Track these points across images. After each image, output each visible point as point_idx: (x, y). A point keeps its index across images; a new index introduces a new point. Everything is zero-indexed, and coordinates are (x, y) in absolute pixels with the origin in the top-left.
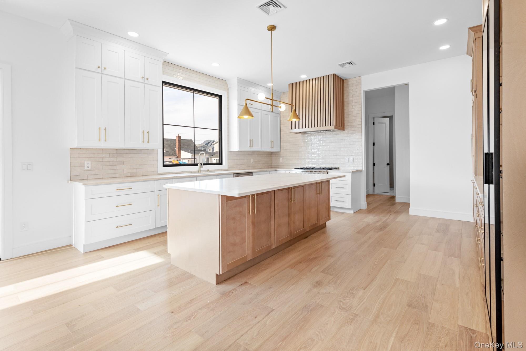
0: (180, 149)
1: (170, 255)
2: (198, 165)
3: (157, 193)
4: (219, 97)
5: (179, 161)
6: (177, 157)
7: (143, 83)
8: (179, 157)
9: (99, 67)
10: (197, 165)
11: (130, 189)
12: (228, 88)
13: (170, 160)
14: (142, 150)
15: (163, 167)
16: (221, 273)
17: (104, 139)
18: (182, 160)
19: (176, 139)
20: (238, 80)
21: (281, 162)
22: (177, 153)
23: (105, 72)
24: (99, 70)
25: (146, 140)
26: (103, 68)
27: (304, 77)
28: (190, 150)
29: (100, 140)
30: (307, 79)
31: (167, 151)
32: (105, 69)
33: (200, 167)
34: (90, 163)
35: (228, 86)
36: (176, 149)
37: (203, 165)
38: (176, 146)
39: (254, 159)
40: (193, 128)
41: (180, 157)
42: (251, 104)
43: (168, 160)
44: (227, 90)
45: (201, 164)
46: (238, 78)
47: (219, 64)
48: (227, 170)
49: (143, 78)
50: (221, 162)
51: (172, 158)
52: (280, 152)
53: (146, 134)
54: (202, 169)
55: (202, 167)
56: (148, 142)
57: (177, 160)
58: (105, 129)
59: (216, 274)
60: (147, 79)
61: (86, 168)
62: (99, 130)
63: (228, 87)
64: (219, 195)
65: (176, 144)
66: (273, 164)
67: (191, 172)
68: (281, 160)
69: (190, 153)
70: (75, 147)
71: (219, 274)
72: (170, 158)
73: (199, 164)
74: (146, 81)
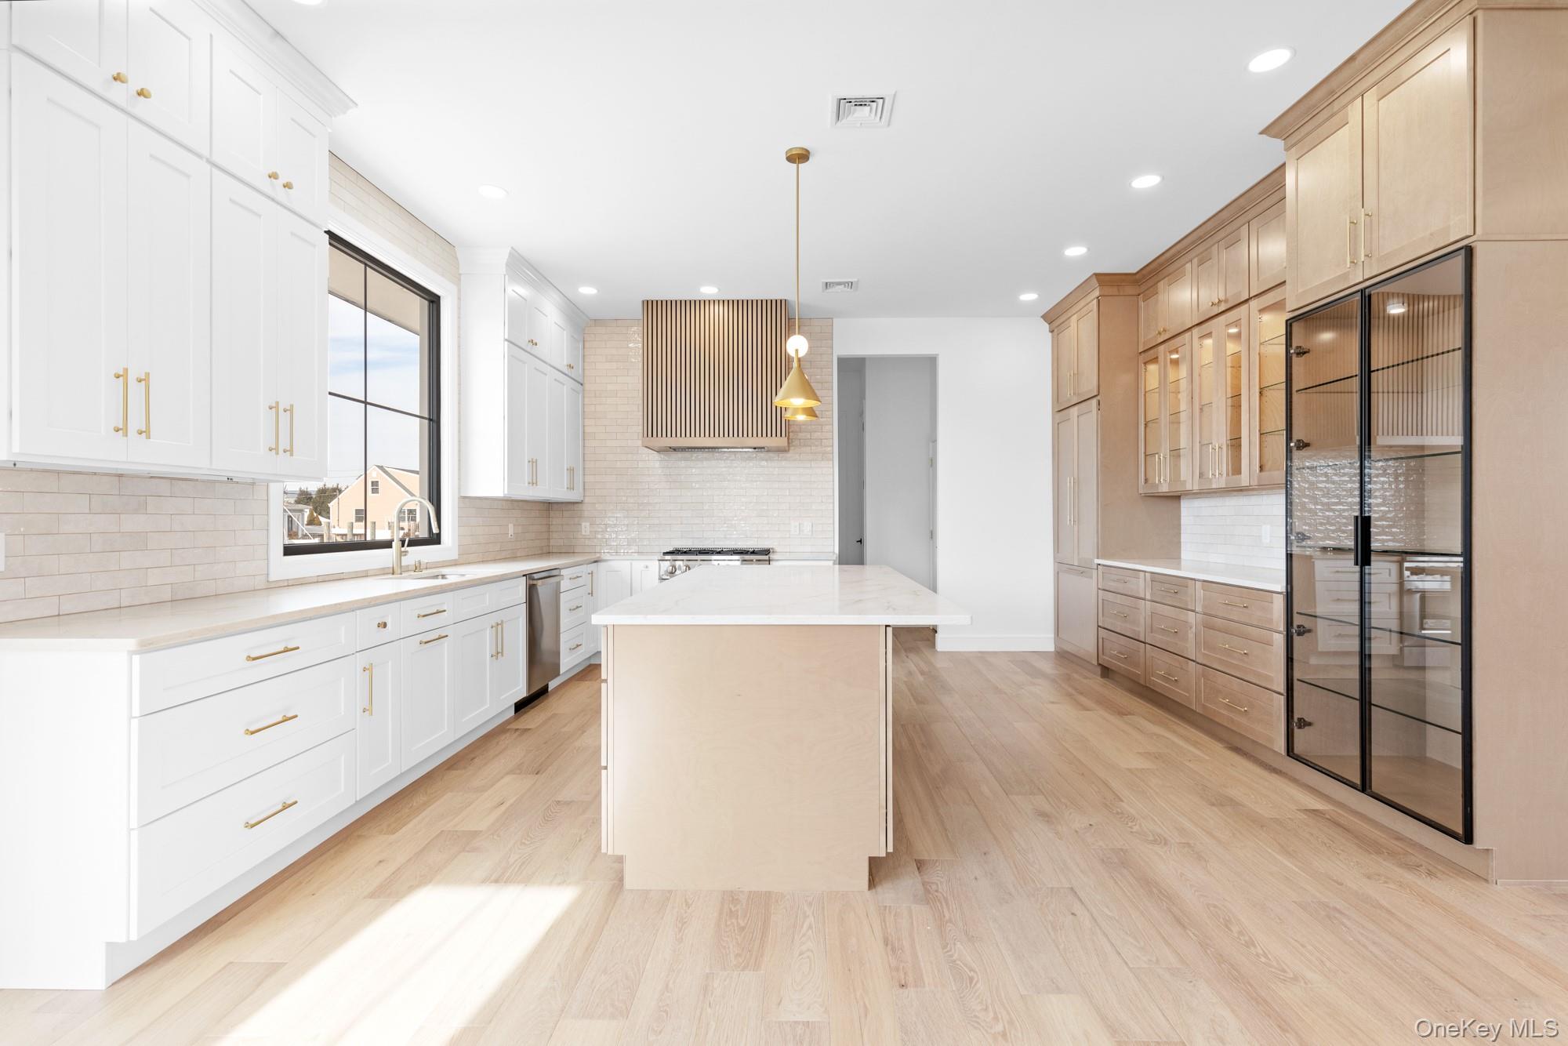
2: (391, 547)
4: (433, 303)
7: (271, 198)
9: (118, 78)
12: (460, 274)
14: (214, 482)
15: (285, 554)
21: (584, 533)
24: (118, 93)
25: (282, 443)
26: (133, 90)
27: (709, 291)
29: (120, 432)
30: (716, 298)
32: (142, 93)
33: (402, 554)
35: (458, 268)
37: (408, 546)
39: (514, 525)
40: (363, 405)
44: (456, 278)
45: (402, 543)
46: (512, 248)
47: (505, 191)
48: (455, 563)
49: (274, 176)
50: (432, 536)
52: (581, 502)
53: (283, 417)
54: (408, 559)
55: (408, 551)
56: (288, 451)
58: (142, 381)
60: (285, 185)
63: (461, 272)
66: (552, 542)
68: (586, 528)
73: (394, 544)
74: (281, 194)
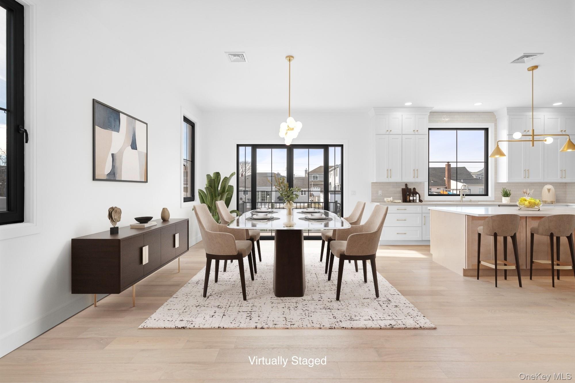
0: (450, 178)
1: (432, 255)
3: (424, 215)
4: (485, 130)
5: (449, 192)
6: (446, 188)
7: (414, 134)
8: (448, 187)
9: (387, 131)
10: (459, 195)
11: (405, 209)
12: (496, 120)
13: (438, 191)
14: (413, 183)
15: (429, 196)
16: (467, 268)
17: (390, 176)
18: (452, 191)
19: (445, 167)
20: (507, 109)
22: (446, 183)
23: (391, 133)
24: (388, 133)
25: (416, 176)
26: (390, 131)
28: (463, 180)
29: (387, 177)
31: (435, 181)
32: (391, 131)
33: (462, 198)
34: (381, 191)
36: (445, 178)
37: (465, 196)
38: (445, 175)
40: (456, 163)
41: (450, 188)
42: (527, 131)
43: (434, 190)
45: (463, 195)
46: (507, 107)
48: (494, 201)
49: (414, 131)
50: (486, 194)
51: (440, 189)
53: (416, 172)
54: (464, 199)
55: (464, 198)
56: (417, 177)
57: (446, 191)
58: (390, 170)
59: (464, 269)
60: (417, 131)
61: (379, 195)
62: (387, 171)
63: (497, 118)
64: (466, 215)
65: (445, 173)
67: (453, 201)
69: (462, 183)
70: (375, 182)
71: (465, 269)
72: (438, 189)
73: (461, 195)
74: (416, 133)
